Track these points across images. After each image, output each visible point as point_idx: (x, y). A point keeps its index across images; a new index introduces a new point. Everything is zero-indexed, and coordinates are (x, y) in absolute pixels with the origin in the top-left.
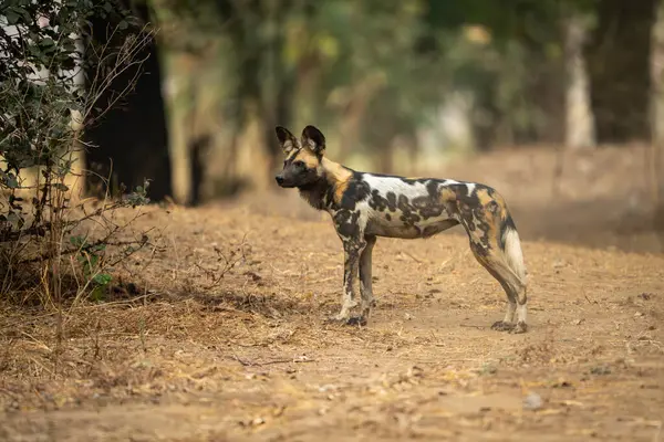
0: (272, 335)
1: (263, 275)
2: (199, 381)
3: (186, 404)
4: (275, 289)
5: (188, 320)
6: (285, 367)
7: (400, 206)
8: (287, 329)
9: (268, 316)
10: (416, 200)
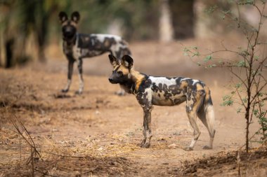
0: (42, 120)
1: (38, 96)
2: (12, 140)
3: (7, 150)
4: (42, 102)
5: (7, 115)
6: (47, 134)
7: (164, 90)
8: (48, 118)
9: (40, 112)
10: (170, 86)
